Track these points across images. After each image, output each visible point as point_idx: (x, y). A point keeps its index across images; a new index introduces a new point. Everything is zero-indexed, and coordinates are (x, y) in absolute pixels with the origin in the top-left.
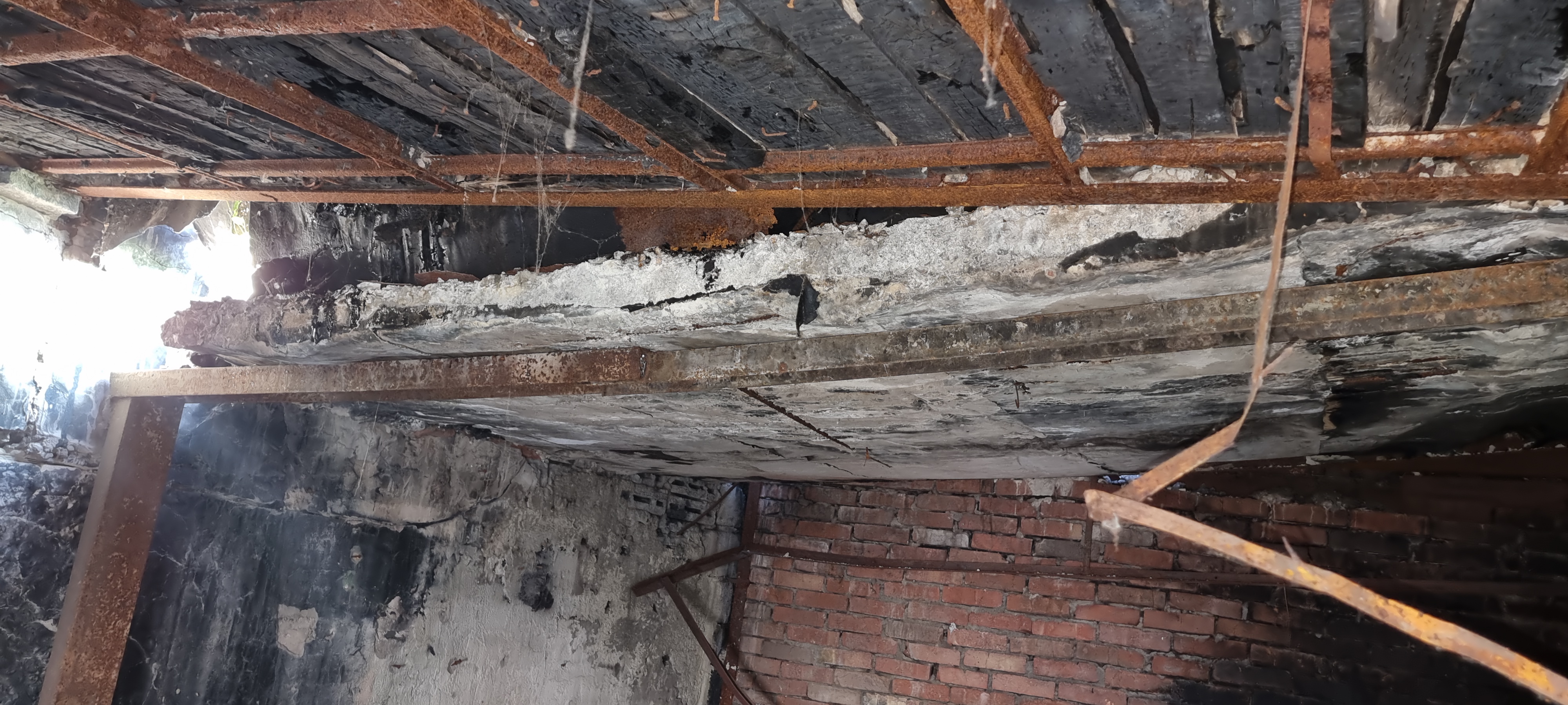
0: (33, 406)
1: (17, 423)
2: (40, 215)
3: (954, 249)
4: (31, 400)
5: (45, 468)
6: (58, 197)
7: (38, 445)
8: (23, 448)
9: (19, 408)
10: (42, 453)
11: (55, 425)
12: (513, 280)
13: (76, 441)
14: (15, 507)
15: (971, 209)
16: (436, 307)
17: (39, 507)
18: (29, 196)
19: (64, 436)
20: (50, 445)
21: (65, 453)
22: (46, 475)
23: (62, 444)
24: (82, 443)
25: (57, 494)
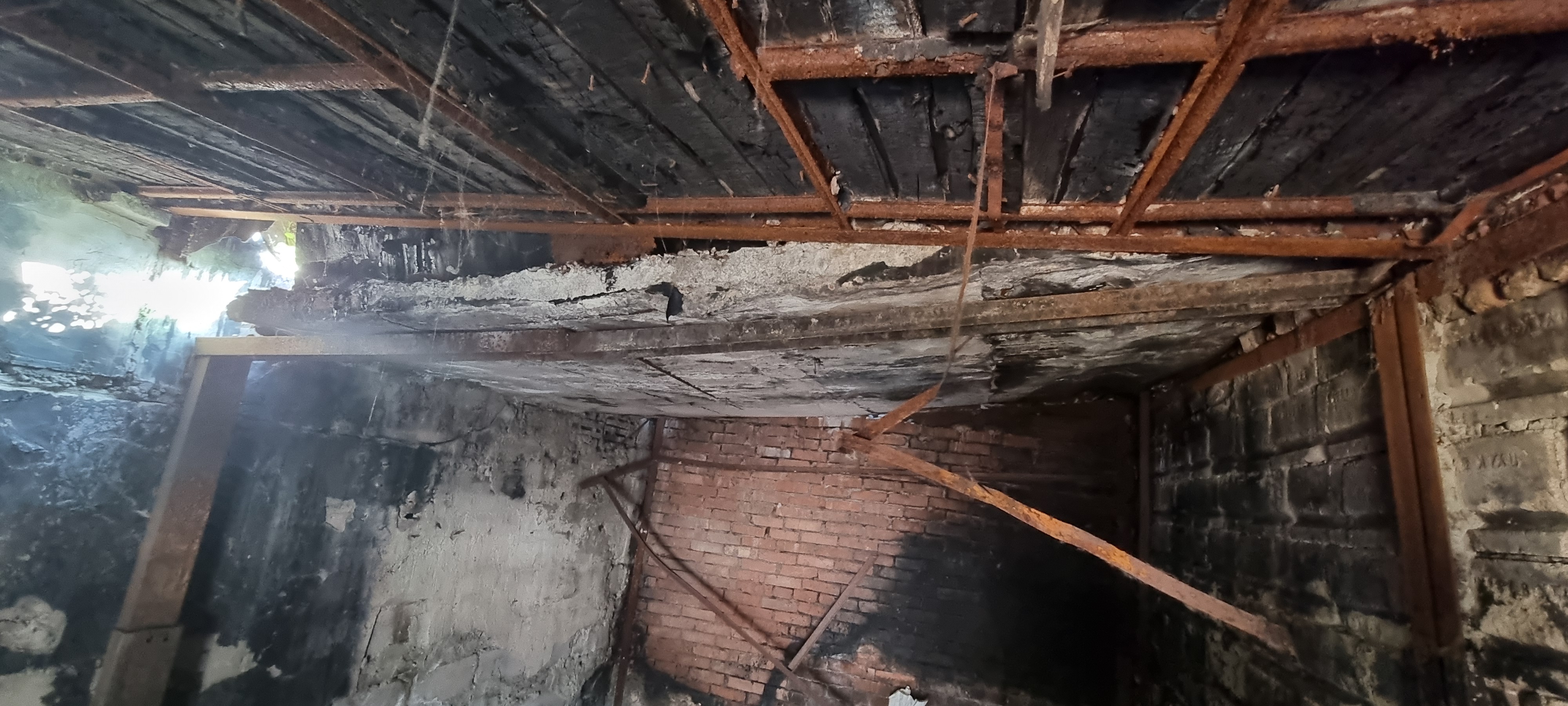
0: (132, 360)
1: (118, 372)
2: (140, 226)
3: (771, 269)
4: (129, 356)
5: (141, 404)
6: (152, 213)
7: (135, 388)
8: (123, 390)
9: (121, 362)
10: (139, 394)
11: (151, 374)
12: (475, 280)
13: (167, 386)
14: (117, 431)
15: (783, 243)
16: (421, 298)
17: (137, 432)
18: (129, 212)
19: (157, 382)
20: (146, 388)
21: (157, 393)
22: (142, 409)
23: (156, 387)
24: (172, 387)
25: (151, 422)
